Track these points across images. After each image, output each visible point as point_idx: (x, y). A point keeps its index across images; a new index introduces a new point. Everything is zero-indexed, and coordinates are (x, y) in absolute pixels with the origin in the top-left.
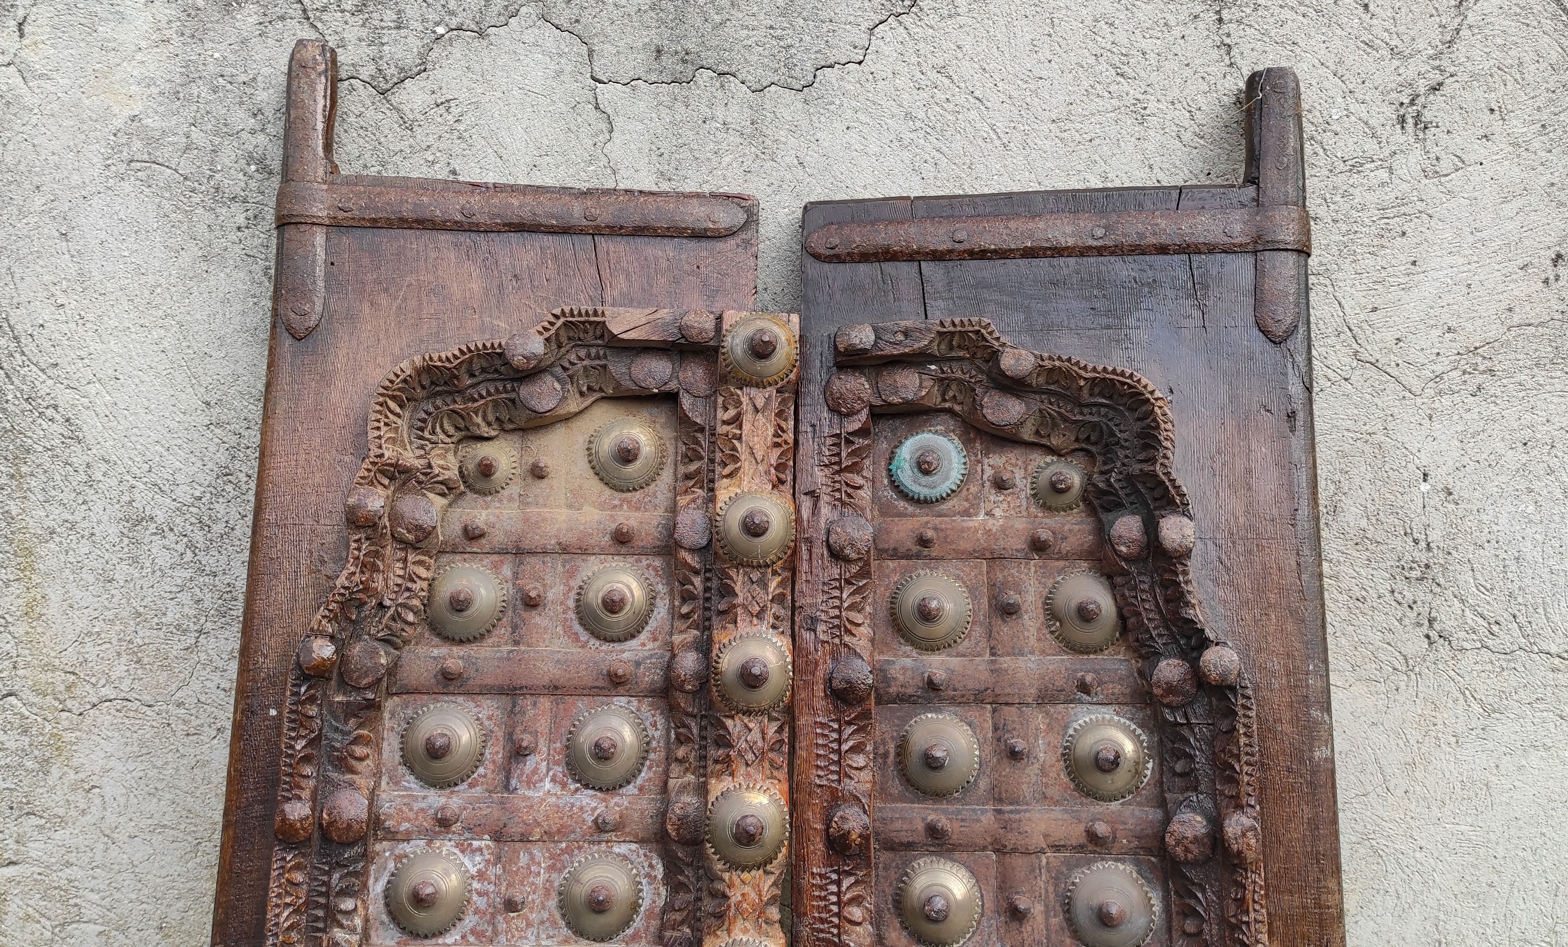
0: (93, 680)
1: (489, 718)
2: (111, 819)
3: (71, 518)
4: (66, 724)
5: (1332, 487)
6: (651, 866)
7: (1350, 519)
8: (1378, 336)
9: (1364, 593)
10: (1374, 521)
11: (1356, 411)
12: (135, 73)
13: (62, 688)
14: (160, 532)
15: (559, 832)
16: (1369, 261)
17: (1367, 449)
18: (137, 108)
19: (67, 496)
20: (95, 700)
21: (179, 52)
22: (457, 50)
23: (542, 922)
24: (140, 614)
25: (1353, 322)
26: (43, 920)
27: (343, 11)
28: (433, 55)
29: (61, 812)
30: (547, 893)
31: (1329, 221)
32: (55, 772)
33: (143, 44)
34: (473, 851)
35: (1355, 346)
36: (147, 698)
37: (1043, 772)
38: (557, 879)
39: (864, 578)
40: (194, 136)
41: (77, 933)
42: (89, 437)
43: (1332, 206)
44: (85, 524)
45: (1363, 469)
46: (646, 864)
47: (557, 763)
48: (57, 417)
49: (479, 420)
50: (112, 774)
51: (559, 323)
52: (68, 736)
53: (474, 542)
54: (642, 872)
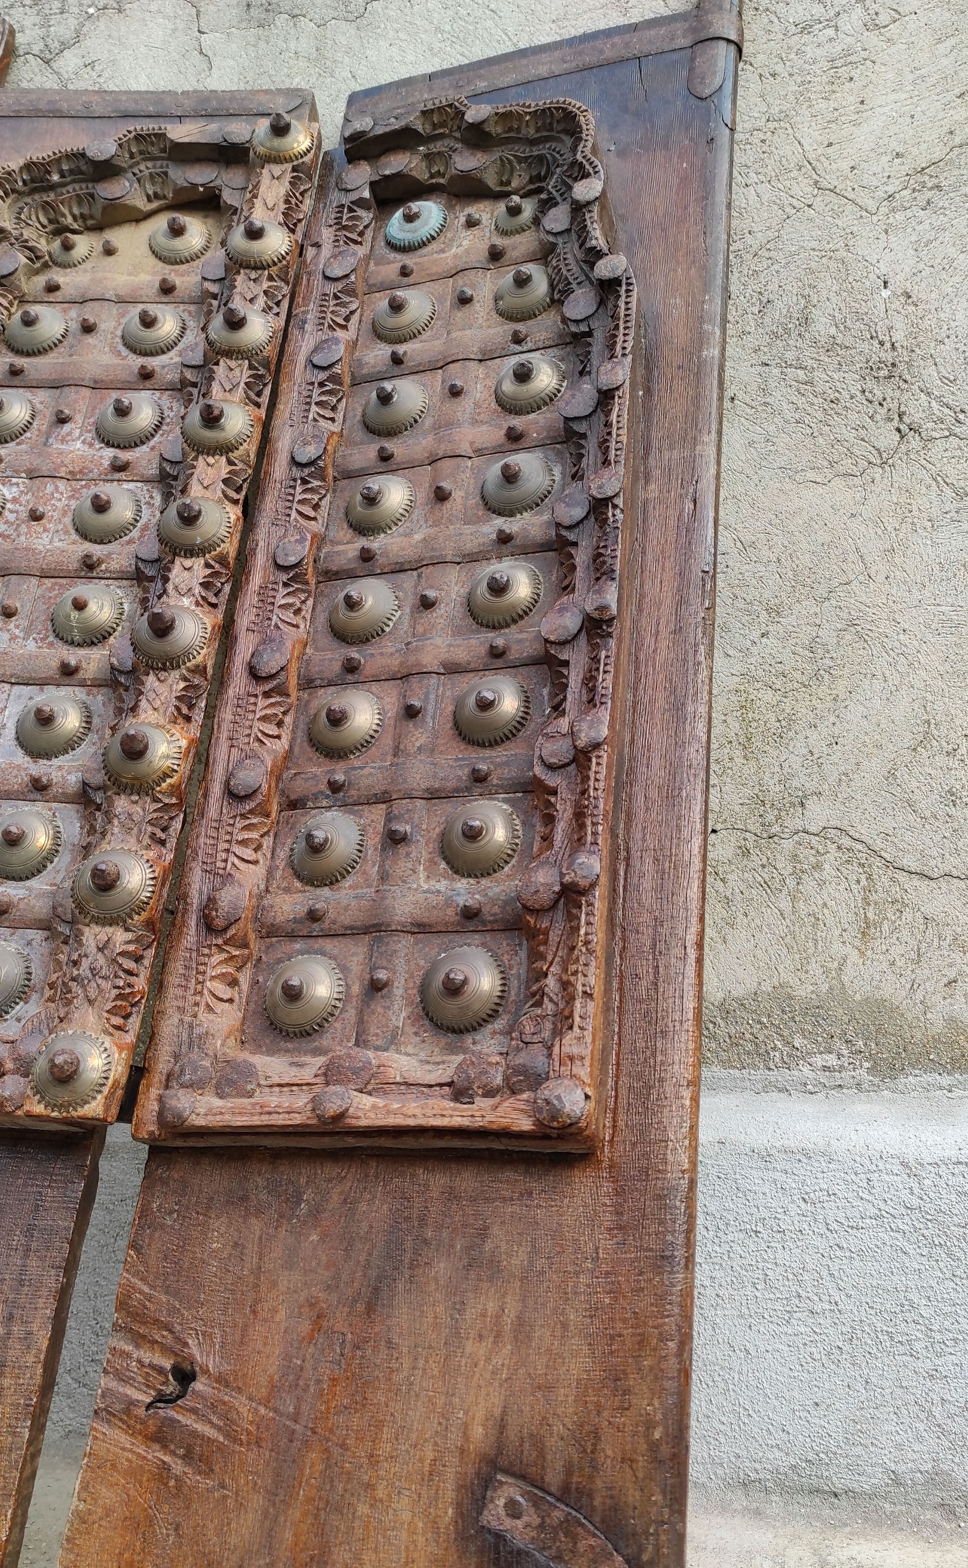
1: (41, 403)
5: (803, 301)
6: (151, 497)
7: (821, 328)
8: (834, 166)
9: (837, 395)
10: (842, 328)
11: (819, 233)
15: (81, 472)
16: (823, 105)
17: (833, 264)
22: (102, 24)
23: (57, 531)
25: (811, 156)
27: (24, 6)
28: (85, 29)
30: (65, 513)
31: (786, 75)
34: (11, 485)
35: (815, 176)
37: (477, 406)
38: (74, 504)
39: (350, 296)
43: (788, 63)
45: (829, 283)
46: (147, 496)
47: (89, 431)
49: (66, 211)
51: (131, 136)
53: (51, 295)
54: (144, 501)
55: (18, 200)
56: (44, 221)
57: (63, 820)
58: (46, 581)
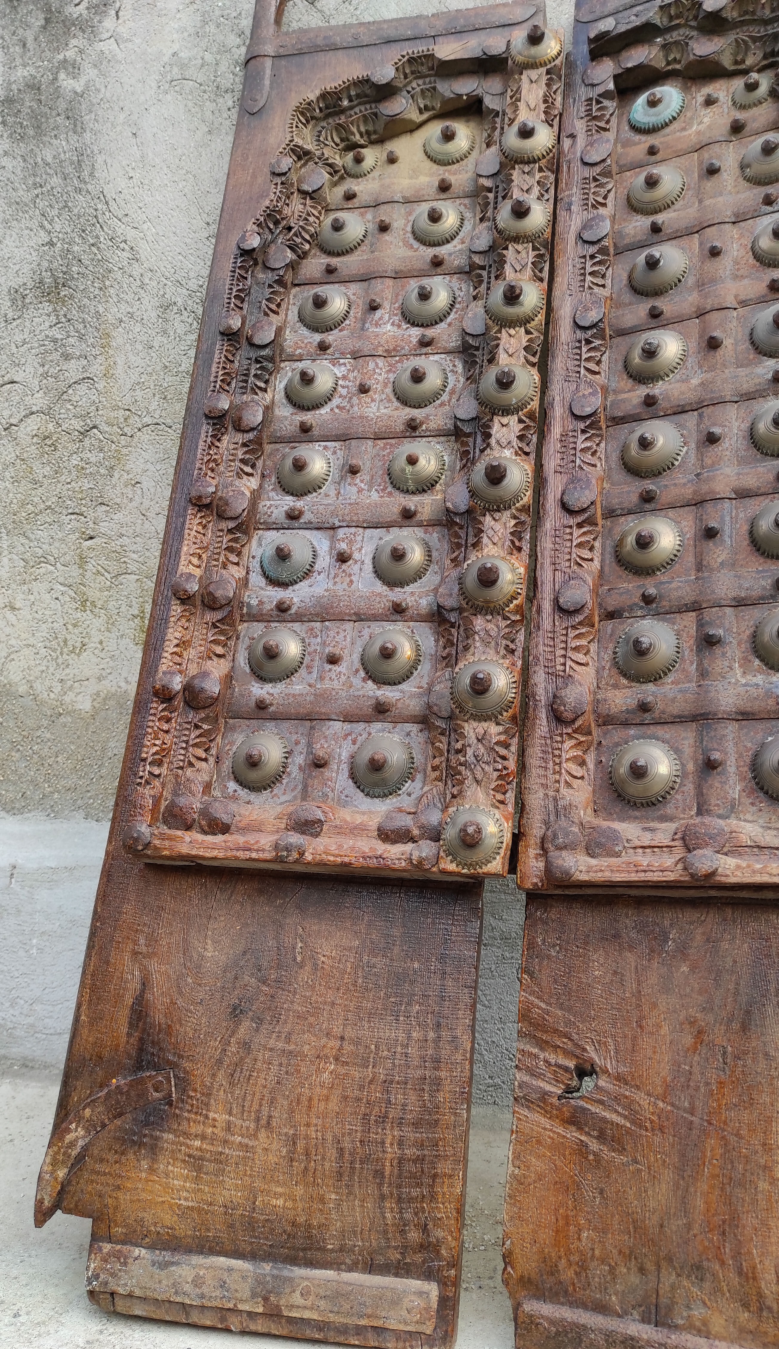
0: (139, 413)
1: (354, 294)
2: (147, 503)
3: (131, 310)
4: (123, 443)
6: (454, 366)
12: (176, 26)
13: (122, 420)
14: (180, 312)
15: (394, 349)
18: (176, 47)
19: (129, 297)
20: (140, 426)
21: (199, 7)
23: (382, 400)
24: (167, 367)
26: (106, 574)
29: (118, 500)
30: (385, 385)
32: (116, 475)
33: (181, 8)
34: (340, 365)
36: (168, 421)
37: (736, 263)
38: (392, 377)
39: (607, 177)
40: (206, 57)
41: (124, 581)
42: (143, 257)
44: (139, 313)
46: (451, 365)
47: (396, 315)
48: (126, 247)
49: (354, 130)
50: (148, 473)
51: (405, 59)
52: (124, 451)
53: (350, 202)
54: (448, 369)
55: (316, 125)
56: (337, 140)
57: (420, 635)
58: (379, 442)
